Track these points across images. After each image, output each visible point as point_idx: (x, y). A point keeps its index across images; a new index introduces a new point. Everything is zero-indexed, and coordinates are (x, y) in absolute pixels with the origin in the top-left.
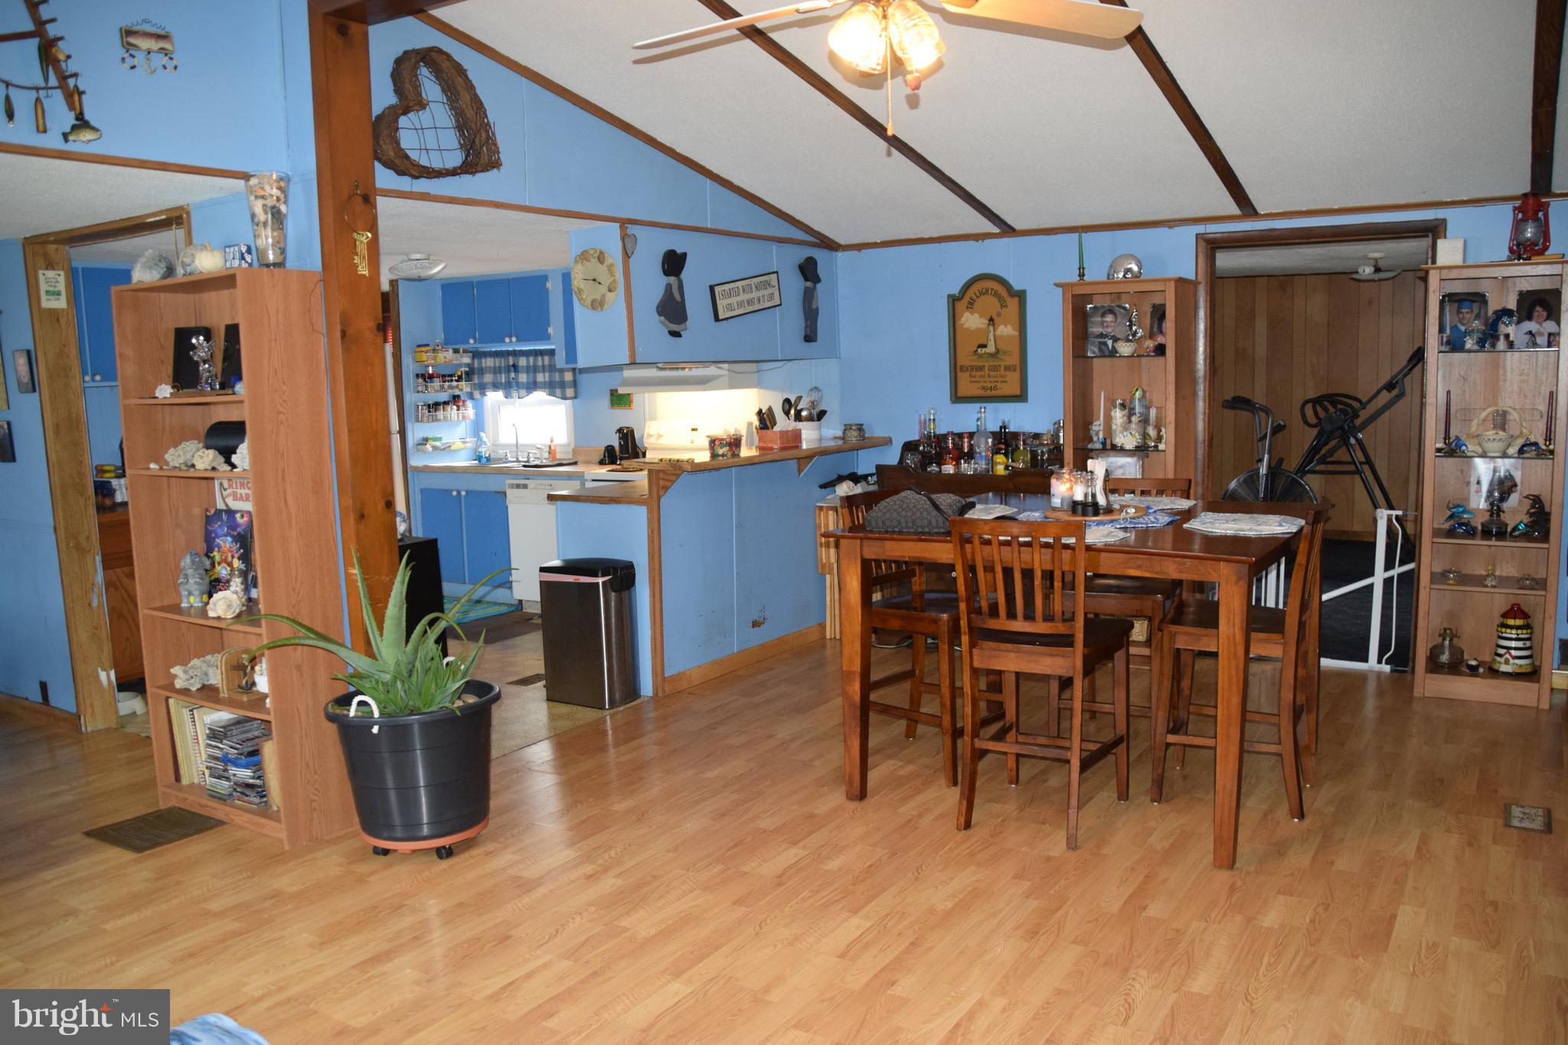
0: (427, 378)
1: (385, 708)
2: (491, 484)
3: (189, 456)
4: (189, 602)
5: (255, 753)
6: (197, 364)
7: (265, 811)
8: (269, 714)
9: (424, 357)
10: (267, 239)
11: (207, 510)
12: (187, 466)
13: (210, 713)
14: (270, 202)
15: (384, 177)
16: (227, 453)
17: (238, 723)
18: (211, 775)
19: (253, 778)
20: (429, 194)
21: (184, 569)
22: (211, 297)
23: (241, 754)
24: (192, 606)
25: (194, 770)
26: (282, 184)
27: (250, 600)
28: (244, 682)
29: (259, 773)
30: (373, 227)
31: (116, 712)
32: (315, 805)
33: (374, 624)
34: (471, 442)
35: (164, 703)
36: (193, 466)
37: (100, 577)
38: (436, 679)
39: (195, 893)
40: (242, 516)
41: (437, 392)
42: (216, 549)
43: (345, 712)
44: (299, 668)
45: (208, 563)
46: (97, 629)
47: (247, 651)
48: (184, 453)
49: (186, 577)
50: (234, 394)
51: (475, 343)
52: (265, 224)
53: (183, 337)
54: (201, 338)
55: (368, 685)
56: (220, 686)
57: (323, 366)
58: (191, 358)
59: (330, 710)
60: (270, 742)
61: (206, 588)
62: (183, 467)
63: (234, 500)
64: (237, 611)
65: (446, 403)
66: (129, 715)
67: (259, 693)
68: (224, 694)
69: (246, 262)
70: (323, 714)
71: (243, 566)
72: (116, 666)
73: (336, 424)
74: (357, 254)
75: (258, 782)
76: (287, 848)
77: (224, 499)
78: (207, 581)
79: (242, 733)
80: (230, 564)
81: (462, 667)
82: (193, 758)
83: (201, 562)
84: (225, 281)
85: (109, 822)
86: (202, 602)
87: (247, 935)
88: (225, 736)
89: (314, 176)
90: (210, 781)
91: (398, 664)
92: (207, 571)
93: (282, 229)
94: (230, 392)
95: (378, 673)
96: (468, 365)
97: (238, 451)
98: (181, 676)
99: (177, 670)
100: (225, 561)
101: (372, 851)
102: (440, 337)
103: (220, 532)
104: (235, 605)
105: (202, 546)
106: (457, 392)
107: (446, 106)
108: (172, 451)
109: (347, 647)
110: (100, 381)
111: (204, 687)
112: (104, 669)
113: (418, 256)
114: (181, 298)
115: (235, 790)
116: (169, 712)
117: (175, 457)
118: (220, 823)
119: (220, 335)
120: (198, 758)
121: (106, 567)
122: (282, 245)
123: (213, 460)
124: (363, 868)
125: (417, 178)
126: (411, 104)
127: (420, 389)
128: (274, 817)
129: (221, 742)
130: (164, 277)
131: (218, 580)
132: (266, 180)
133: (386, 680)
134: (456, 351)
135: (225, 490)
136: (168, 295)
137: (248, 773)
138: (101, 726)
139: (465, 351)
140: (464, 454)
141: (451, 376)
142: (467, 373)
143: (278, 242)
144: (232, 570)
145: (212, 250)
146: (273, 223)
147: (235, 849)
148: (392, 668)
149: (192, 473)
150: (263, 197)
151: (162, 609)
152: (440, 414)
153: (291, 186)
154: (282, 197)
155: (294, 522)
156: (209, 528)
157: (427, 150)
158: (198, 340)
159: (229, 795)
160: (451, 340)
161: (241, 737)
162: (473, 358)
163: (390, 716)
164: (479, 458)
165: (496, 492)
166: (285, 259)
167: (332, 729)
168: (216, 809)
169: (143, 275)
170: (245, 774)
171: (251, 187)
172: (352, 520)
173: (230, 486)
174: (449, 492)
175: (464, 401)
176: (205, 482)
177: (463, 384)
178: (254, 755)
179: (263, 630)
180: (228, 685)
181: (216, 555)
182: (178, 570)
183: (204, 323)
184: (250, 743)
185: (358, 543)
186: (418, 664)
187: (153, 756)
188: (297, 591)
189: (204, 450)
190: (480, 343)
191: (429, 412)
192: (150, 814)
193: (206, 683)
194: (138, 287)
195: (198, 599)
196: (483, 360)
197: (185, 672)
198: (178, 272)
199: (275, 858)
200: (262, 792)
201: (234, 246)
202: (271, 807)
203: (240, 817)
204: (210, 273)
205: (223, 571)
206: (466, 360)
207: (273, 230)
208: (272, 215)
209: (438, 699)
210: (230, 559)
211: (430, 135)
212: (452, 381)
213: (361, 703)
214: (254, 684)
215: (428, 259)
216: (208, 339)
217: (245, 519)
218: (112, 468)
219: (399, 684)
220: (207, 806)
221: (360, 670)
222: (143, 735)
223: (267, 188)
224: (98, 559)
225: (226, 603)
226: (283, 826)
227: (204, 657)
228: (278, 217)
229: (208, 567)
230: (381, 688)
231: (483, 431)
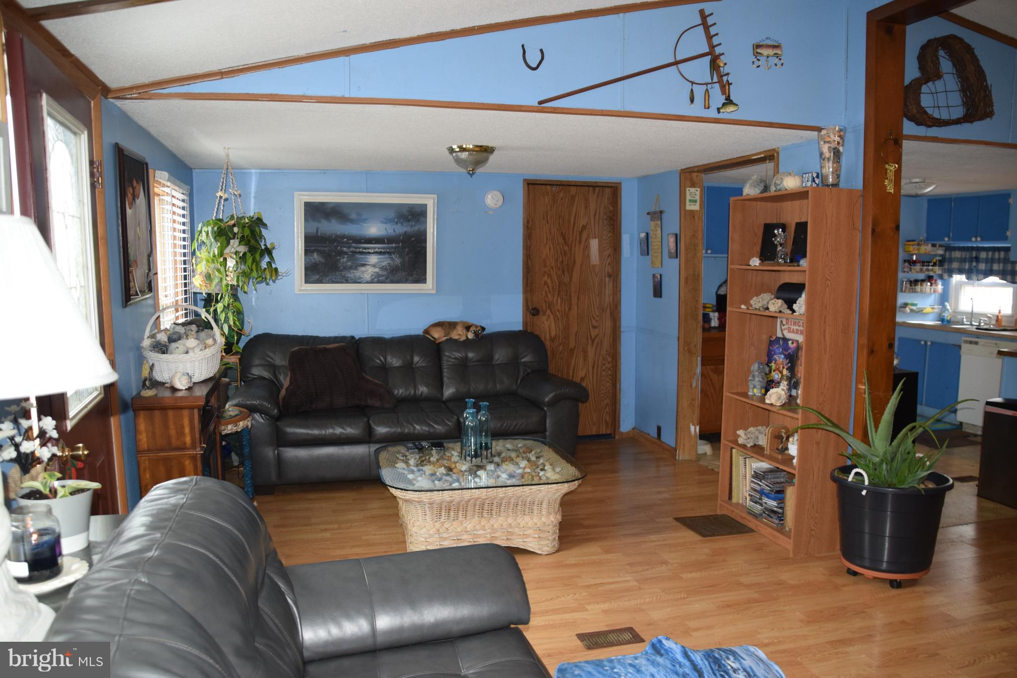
0: (912, 263)
1: (873, 479)
2: (951, 339)
3: (765, 302)
4: (753, 392)
5: (781, 492)
6: (776, 246)
7: (781, 529)
8: (795, 469)
9: (911, 248)
10: (829, 169)
11: (771, 337)
12: (764, 308)
13: (756, 462)
14: (833, 145)
15: (909, 127)
16: (790, 303)
17: (771, 471)
18: (751, 500)
19: (777, 507)
20: (937, 137)
21: (753, 372)
22: (787, 205)
23: (773, 491)
24: (755, 395)
25: (741, 496)
26: (842, 133)
27: (791, 396)
28: (780, 447)
29: (780, 505)
30: (899, 161)
31: (697, 451)
32: (813, 532)
33: (873, 424)
34: (937, 308)
35: (729, 451)
36: (767, 309)
37: (699, 370)
38: (909, 467)
39: (733, 570)
40: (793, 343)
41: (916, 273)
42: (774, 362)
43: (845, 478)
44: (818, 443)
45: (767, 370)
46: (693, 400)
47: (785, 428)
48: (763, 300)
49: (754, 376)
50: (799, 266)
51: (949, 240)
52: (829, 159)
53: (769, 229)
54: (781, 230)
55: (862, 463)
56: (765, 446)
57: (857, 251)
58: (773, 242)
59: (836, 474)
60: (792, 487)
61: (764, 385)
62: (761, 309)
63: (788, 332)
64: (783, 402)
65: (923, 281)
66: (703, 454)
67: (789, 455)
68: (767, 452)
69: (816, 183)
70: (829, 476)
71: (789, 374)
72: (701, 424)
73: (862, 290)
74: (887, 178)
75: (780, 511)
76: (791, 555)
77: (782, 331)
78: (766, 380)
79: (774, 478)
80: (781, 372)
81: (928, 463)
82: (741, 487)
83: (763, 368)
84: (801, 195)
85: (688, 515)
86: (761, 393)
87: (762, 603)
88: (764, 478)
89: (862, 128)
90: (749, 503)
91: (885, 453)
92: (766, 374)
93: (839, 162)
94: (796, 265)
95: (871, 456)
96: (941, 255)
97: (797, 302)
98: (743, 436)
99: (740, 432)
100: (777, 369)
101: (846, 571)
102: (923, 236)
103: (777, 351)
104: (783, 398)
105: (765, 359)
106: (931, 274)
107: (955, 76)
108: (755, 298)
109: (849, 434)
110: (710, 254)
111: (755, 446)
112: (693, 425)
113: (917, 180)
114: (769, 205)
115: (764, 512)
116: (731, 457)
117: (757, 302)
118: (751, 531)
119: (792, 229)
120: (745, 488)
121: (703, 364)
122: (838, 173)
123: (780, 307)
124: (839, 581)
125: (930, 126)
126: (931, 77)
127: (906, 270)
128: (787, 534)
129: (761, 481)
130: (762, 192)
131: (772, 381)
132: (831, 131)
133: (874, 462)
134: (934, 245)
135: (784, 325)
136: (762, 203)
137: (774, 503)
138: (687, 457)
139: (941, 246)
140: (931, 316)
141: (928, 262)
142: (940, 261)
143: (836, 171)
144: (782, 376)
145: (794, 176)
146: (834, 159)
147: (759, 548)
148: (881, 454)
149: (767, 313)
150: (829, 142)
151: (737, 394)
152: (918, 288)
153: (846, 135)
154: (841, 142)
155: (828, 350)
156: (771, 348)
157: (939, 107)
158: (778, 231)
159: (760, 515)
160: (932, 237)
161: (773, 480)
162: (946, 251)
163: (875, 485)
164: (942, 320)
165: (953, 345)
166: (839, 182)
167: (832, 487)
168: (750, 522)
169: (750, 191)
170: (772, 503)
171: (821, 136)
172: (865, 352)
173: (787, 323)
174: (919, 341)
175: (936, 280)
176: (772, 319)
177: (936, 268)
178: (780, 493)
179: (799, 416)
180: (770, 446)
181: (773, 365)
182: (749, 372)
183: (782, 222)
184: (778, 485)
185: (867, 369)
186: (899, 456)
187: (718, 481)
188: (824, 395)
189: (775, 299)
190: (953, 240)
191: (911, 286)
192: (711, 516)
193: (756, 443)
194: (746, 198)
195: (759, 391)
196: (953, 253)
197: (746, 434)
198: (771, 189)
199: (782, 560)
200: (781, 517)
201: (809, 173)
202: (785, 527)
203: (765, 530)
204: (792, 190)
205: (776, 376)
206: (941, 252)
207: (833, 163)
208: (834, 153)
209: (910, 479)
210: (781, 369)
211: (942, 96)
212: (929, 266)
213: (857, 474)
214: (787, 449)
215: (924, 182)
216: (784, 231)
217: (794, 345)
218: (711, 306)
219: (884, 466)
220: (745, 518)
221: (859, 452)
222: (710, 468)
223: (832, 136)
224: (699, 359)
225: (777, 396)
226: (791, 541)
227: (757, 427)
228: (837, 154)
229: (767, 372)
230: (871, 465)
231: (948, 302)
